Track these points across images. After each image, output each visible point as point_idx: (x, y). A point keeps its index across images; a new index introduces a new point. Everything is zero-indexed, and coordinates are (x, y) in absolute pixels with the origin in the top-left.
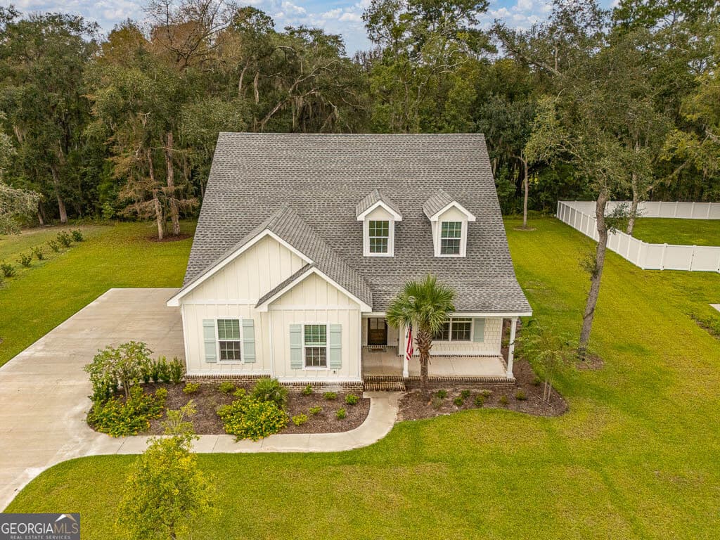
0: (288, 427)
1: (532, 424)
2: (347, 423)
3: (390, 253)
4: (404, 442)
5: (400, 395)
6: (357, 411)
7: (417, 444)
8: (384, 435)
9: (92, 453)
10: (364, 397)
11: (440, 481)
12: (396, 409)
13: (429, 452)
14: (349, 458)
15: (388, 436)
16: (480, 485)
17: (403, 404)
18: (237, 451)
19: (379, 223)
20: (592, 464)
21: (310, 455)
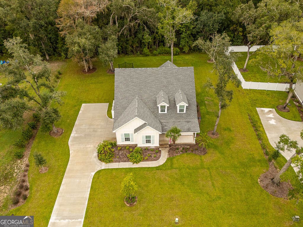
0: (144, 160)
1: (197, 157)
2: (157, 159)
3: (166, 112)
4: (169, 164)
5: (168, 149)
6: (158, 154)
7: (172, 164)
8: (165, 162)
9: (103, 168)
10: (160, 150)
11: (176, 174)
12: (167, 154)
13: (174, 166)
14: (158, 168)
15: (166, 162)
16: (184, 175)
17: (169, 152)
18: (134, 167)
19: (163, 106)
20: (208, 169)
21: (149, 167)
